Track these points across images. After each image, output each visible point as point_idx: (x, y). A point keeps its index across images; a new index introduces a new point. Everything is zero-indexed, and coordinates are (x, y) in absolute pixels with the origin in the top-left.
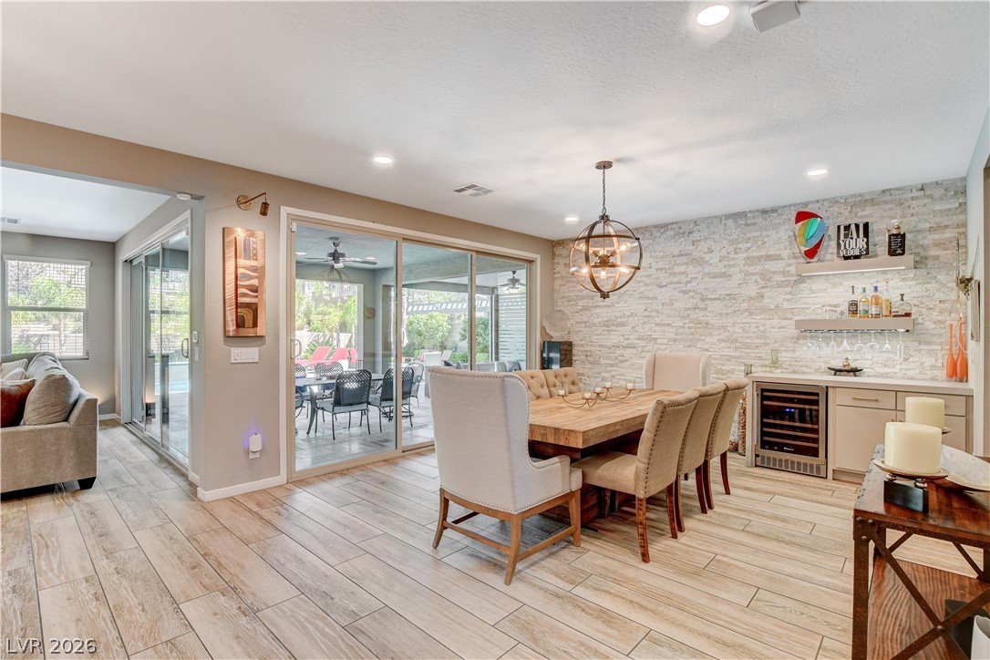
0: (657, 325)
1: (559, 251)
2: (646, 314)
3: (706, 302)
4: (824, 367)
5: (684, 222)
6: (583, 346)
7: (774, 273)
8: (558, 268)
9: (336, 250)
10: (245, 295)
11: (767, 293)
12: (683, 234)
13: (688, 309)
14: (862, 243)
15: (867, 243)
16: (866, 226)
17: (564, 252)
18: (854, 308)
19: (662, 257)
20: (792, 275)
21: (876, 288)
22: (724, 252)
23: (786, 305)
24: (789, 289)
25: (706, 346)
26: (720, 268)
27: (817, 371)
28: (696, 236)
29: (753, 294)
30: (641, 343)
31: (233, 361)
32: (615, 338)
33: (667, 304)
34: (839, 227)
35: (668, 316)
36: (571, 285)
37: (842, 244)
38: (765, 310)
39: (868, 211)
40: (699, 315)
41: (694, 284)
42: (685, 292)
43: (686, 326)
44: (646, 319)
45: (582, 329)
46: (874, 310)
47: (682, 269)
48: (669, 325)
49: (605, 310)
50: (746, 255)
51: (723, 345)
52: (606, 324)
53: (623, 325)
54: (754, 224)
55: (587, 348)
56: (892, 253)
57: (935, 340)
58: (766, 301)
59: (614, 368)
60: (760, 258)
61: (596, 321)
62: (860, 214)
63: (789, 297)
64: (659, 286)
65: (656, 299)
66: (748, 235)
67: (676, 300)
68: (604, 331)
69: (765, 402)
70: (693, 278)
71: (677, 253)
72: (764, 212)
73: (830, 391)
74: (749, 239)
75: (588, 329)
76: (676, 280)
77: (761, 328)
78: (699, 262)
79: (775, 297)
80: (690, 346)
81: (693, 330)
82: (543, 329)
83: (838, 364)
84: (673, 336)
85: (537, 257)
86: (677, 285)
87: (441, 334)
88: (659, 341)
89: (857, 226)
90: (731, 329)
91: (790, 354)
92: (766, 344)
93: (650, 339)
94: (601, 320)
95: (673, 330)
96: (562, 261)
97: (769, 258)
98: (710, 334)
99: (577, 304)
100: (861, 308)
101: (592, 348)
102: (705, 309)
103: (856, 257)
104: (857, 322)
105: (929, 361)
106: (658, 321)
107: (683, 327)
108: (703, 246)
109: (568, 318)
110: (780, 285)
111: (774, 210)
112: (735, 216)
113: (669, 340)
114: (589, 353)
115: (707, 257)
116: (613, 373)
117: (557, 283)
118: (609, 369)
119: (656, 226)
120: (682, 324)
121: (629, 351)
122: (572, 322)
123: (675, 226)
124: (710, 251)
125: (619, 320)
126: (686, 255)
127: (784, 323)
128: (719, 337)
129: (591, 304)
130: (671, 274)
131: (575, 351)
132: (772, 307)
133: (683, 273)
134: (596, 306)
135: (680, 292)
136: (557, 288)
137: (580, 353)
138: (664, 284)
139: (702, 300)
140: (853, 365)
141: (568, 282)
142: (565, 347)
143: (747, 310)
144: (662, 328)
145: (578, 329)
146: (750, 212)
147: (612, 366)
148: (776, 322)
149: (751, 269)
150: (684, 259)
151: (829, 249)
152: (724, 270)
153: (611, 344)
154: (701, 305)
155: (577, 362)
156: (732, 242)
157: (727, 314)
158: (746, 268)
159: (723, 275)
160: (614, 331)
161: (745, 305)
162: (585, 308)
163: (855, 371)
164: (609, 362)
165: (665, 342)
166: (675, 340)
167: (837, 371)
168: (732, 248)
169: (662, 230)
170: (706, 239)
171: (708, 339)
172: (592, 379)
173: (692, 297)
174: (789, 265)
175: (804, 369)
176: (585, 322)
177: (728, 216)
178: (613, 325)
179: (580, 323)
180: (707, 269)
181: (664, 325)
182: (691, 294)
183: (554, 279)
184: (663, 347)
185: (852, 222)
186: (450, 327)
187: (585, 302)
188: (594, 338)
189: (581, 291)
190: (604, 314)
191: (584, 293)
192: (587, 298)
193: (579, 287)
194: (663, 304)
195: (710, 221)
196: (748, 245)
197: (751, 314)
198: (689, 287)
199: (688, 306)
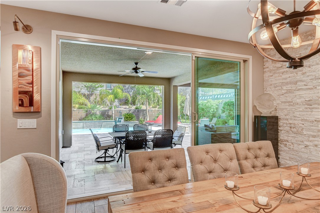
6: (287, 119)
9: (136, 67)
10: (23, 86)
31: (18, 127)
32: (317, 114)
36: (277, 75)
45: (287, 107)
49: (308, 92)
55: (291, 122)
59: (316, 139)
61: (299, 101)
68: (306, 108)
75: (291, 107)
82: (254, 107)
85: (250, 58)
87: (212, 110)
94: (303, 100)
101: (296, 122)
109: (274, 100)
114: (293, 126)
116: (316, 143)
117: (266, 75)
118: (311, 139)
122: (278, 102)
129: (294, 88)
131: (280, 123)
134: (299, 90)
136: (266, 78)
137: (285, 125)
141: (274, 73)
142: (273, 120)
145: (284, 107)
147: (314, 136)
153: (313, 119)
155: (282, 132)
160: (316, 108)
162: (289, 91)
164: (312, 133)
172: (295, 145)
176: (289, 102)
178: (316, 104)
179: (285, 102)
183: (264, 73)
186: (217, 106)
187: (289, 87)
188: (297, 114)
189: (286, 79)
190: (307, 95)
191: (288, 80)
192: (291, 83)
193: (284, 76)
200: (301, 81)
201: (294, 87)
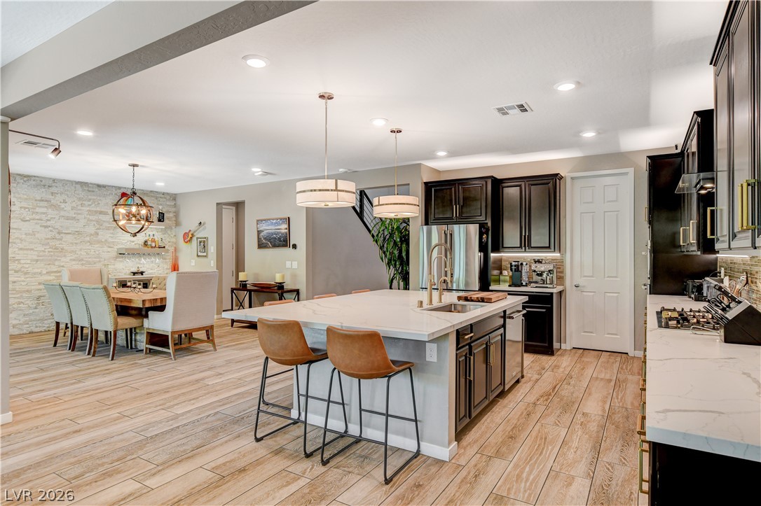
0: (21, 249)
3: (62, 235)
4: (128, 272)
5: (44, 178)
7: (104, 221)
11: (101, 232)
12: (44, 186)
13: (48, 239)
18: (145, 243)
19: (26, 199)
21: (154, 235)
22: (74, 204)
23: (110, 240)
24: (112, 231)
26: (72, 214)
27: (125, 274)
28: (54, 190)
29: (93, 232)
33: (29, 234)
35: (31, 243)
38: (99, 242)
40: (57, 243)
41: (52, 222)
42: (46, 227)
43: (47, 250)
46: (153, 245)
47: (44, 210)
48: (32, 249)
50: (88, 209)
51: (74, 262)
54: (93, 191)
56: (159, 220)
57: (168, 258)
58: (100, 237)
60: (96, 212)
63: (112, 235)
64: (22, 220)
65: (20, 229)
66: (90, 197)
67: (38, 232)
70: (51, 218)
71: (39, 198)
72: (99, 186)
74: (90, 200)
76: (37, 217)
77: (97, 252)
78: (56, 207)
79: (105, 235)
80: (49, 264)
81: (52, 253)
83: (135, 270)
84: (35, 258)
86: (39, 221)
88: (22, 262)
90: (79, 253)
91: (112, 267)
92: (100, 261)
95: (36, 253)
97: (101, 213)
98: (65, 256)
100: (149, 243)
102: (61, 239)
104: (146, 250)
105: (166, 266)
106: (21, 246)
107: (44, 252)
108: (59, 198)
110: (108, 229)
111: (104, 186)
112: (82, 184)
113: (32, 260)
115: (63, 205)
119: (19, 175)
120: (43, 249)
123: (37, 179)
124: (65, 202)
126: (46, 201)
127: (110, 249)
128: (71, 258)
130: (33, 213)
132: (103, 240)
133: (44, 213)
135: (41, 226)
138: (28, 219)
139: (59, 233)
140: (141, 270)
143: (89, 242)
144: (25, 252)
146: (91, 184)
148: (106, 249)
149: (91, 218)
150: (45, 204)
152: (74, 216)
154: (58, 236)
156: (80, 199)
157: (77, 244)
158: (88, 216)
159: (73, 219)
161: (88, 239)
163: (142, 273)
165: (29, 262)
166: (37, 261)
167: (134, 274)
168: (79, 203)
169: (25, 179)
170: (61, 193)
171: (63, 259)
173: (51, 231)
175: (120, 274)
177: (78, 183)
180: (62, 213)
181: (27, 249)
182: (50, 228)
184: (27, 266)
194: (26, 234)
195: (65, 182)
196: (90, 203)
197: (91, 244)
198: (49, 223)
199: (48, 237)
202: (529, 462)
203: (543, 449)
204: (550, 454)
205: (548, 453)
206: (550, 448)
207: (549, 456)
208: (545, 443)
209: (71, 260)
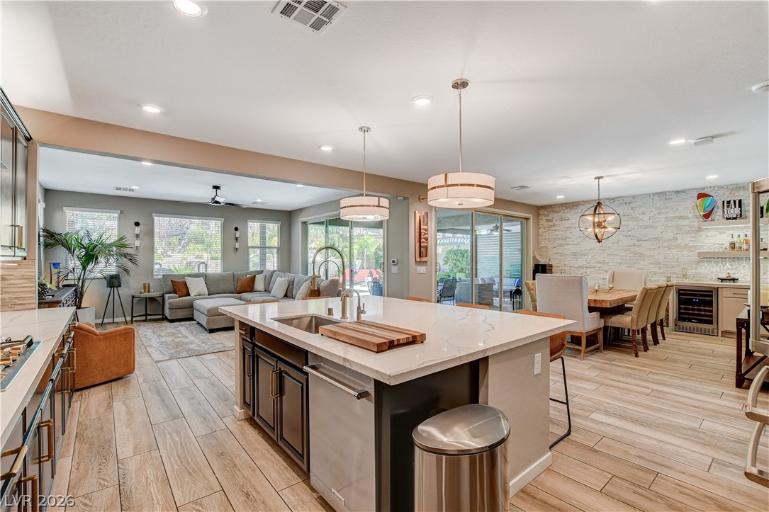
0: (609, 255)
1: (542, 212)
2: (601, 248)
3: (641, 242)
4: (715, 278)
5: (626, 197)
6: (559, 266)
7: (683, 226)
8: (541, 222)
10: (423, 242)
11: (679, 237)
12: (626, 203)
13: (629, 246)
14: (737, 210)
15: (741, 211)
16: (740, 201)
17: (546, 213)
18: (733, 246)
20: (695, 227)
21: (746, 235)
22: (652, 214)
23: (691, 244)
24: (693, 235)
25: (641, 267)
26: (650, 223)
27: (711, 280)
28: (633, 205)
29: (671, 237)
30: (599, 265)
31: (418, 273)
32: (580, 262)
33: (615, 243)
34: (724, 202)
35: (616, 249)
37: (726, 211)
38: (677, 246)
39: (742, 192)
40: (637, 249)
41: (633, 232)
42: (627, 236)
43: (628, 255)
44: (601, 252)
45: (558, 257)
46: (745, 247)
47: (625, 223)
48: (617, 255)
49: (574, 246)
50: (666, 216)
51: (652, 266)
52: (575, 255)
53: (585, 255)
54: (671, 199)
55: (561, 268)
58: (679, 242)
60: (674, 218)
61: (568, 253)
62: (736, 194)
63: (693, 239)
66: (667, 205)
67: (621, 241)
68: (573, 258)
69: (681, 297)
70: (632, 229)
72: (677, 192)
73: (719, 289)
74: (668, 207)
75: (563, 257)
77: (676, 257)
78: (635, 219)
79: (684, 239)
80: (630, 266)
81: (633, 258)
82: (534, 257)
83: (724, 276)
84: (619, 261)
85: (531, 216)
86: (622, 232)
88: (610, 264)
89: (735, 202)
90: (657, 257)
91: (694, 271)
92: (679, 265)
93: (604, 262)
94: (571, 252)
95: (619, 257)
96: (544, 218)
97: (680, 218)
98: (644, 260)
99: (554, 243)
100: (737, 245)
101: (565, 268)
102: (640, 246)
103: (735, 218)
104: (735, 253)
106: (609, 252)
107: (626, 256)
108: (639, 210)
109: (549, 251)
110: (688, 233)
111: (684, 191)
112: (658, 194)
113: (616, 263)
114: (563, 271)
115: (641, 217)
117: (541, 231)
119: (608, 199)
120: (625, 254)
121: (590, 270)
122: (552, 253)
123: (620, 199)
124: (643, 213)
125: (583, 252)
126: (627, 215)
127: (690, 254)
128: (649, 261)
131: (553, 270)
132: (682, 245)
133: (626, 225)
134: (568, 244)
135: (623, 236)
136: (542, 233)
139: (638, 241)
140: (733, 277)
142: (547, 266)
143: (667, 247)
144: (612, 257)
145: (556, 258)
146: (669, 192)
148: (685, 253)
149: (669, 224)
150: (626, 218)
151: (718, 213)
152: (652, 224)
153: (578, 266)
154: (637, 243)
156: (657, 209)
157: (655, 249)
158: (666, 223)
159: (651, 227)
160: (580, 258)
161: (666, 244)
162: (560, 245)
163: (734, 280)
165: (614, 264)
166: (621, 264)
167: (722, 280)
168: (657, 212)
169: (612, 201)
170: (641, 206)
171: (642, 263)
173: (631, 239)
174: (693, 222)
175: (703, 279)
176: (560, 253)
177: (655, 194)
178: (579, 255)
179: (557, 253)
180: (641, 223)
181: (614, 255)
182: (631, 237)
183: (540, 228)
185: (732, 199)
187: (560, 242)
188: (566, 262)
189: (558, 235)
190: (573, 248)
191: (559, 236)
192: (562, 239)
193: (556, 233)
194: (612, 243)
195: (643, 196)
196: (667, 210)
197: (669, 248)
198: (630, 233)
199: (629, 244)
200: (569, 238)
201: (564, 242)
202: (181, 444)
203: (181, 462)
204: (171, 462)
205: (173, 461)
206: (176, 467)
207: (170, 458)
208: (185, 468)
209: (649, 263)
